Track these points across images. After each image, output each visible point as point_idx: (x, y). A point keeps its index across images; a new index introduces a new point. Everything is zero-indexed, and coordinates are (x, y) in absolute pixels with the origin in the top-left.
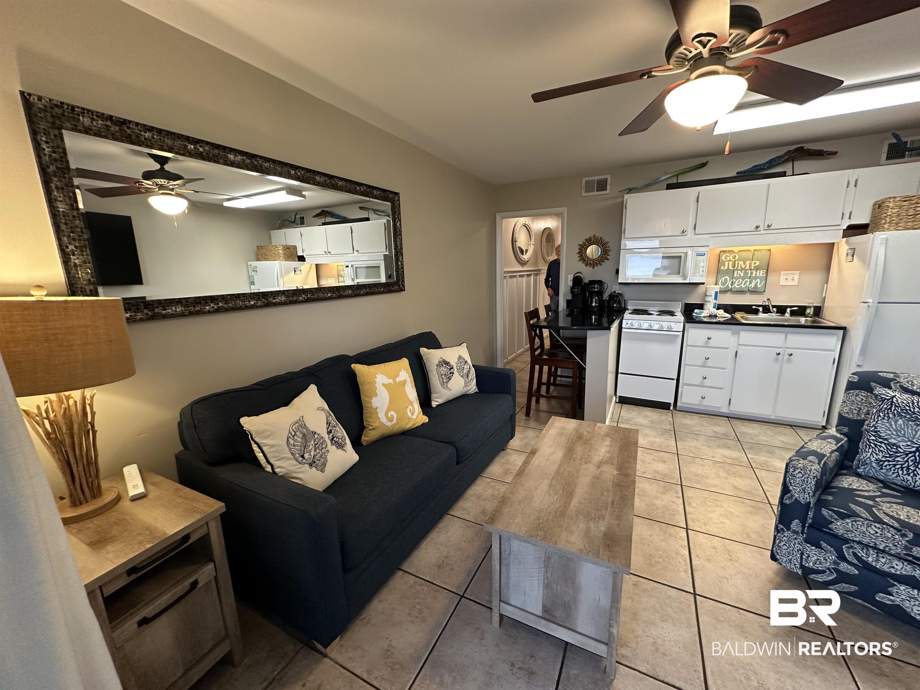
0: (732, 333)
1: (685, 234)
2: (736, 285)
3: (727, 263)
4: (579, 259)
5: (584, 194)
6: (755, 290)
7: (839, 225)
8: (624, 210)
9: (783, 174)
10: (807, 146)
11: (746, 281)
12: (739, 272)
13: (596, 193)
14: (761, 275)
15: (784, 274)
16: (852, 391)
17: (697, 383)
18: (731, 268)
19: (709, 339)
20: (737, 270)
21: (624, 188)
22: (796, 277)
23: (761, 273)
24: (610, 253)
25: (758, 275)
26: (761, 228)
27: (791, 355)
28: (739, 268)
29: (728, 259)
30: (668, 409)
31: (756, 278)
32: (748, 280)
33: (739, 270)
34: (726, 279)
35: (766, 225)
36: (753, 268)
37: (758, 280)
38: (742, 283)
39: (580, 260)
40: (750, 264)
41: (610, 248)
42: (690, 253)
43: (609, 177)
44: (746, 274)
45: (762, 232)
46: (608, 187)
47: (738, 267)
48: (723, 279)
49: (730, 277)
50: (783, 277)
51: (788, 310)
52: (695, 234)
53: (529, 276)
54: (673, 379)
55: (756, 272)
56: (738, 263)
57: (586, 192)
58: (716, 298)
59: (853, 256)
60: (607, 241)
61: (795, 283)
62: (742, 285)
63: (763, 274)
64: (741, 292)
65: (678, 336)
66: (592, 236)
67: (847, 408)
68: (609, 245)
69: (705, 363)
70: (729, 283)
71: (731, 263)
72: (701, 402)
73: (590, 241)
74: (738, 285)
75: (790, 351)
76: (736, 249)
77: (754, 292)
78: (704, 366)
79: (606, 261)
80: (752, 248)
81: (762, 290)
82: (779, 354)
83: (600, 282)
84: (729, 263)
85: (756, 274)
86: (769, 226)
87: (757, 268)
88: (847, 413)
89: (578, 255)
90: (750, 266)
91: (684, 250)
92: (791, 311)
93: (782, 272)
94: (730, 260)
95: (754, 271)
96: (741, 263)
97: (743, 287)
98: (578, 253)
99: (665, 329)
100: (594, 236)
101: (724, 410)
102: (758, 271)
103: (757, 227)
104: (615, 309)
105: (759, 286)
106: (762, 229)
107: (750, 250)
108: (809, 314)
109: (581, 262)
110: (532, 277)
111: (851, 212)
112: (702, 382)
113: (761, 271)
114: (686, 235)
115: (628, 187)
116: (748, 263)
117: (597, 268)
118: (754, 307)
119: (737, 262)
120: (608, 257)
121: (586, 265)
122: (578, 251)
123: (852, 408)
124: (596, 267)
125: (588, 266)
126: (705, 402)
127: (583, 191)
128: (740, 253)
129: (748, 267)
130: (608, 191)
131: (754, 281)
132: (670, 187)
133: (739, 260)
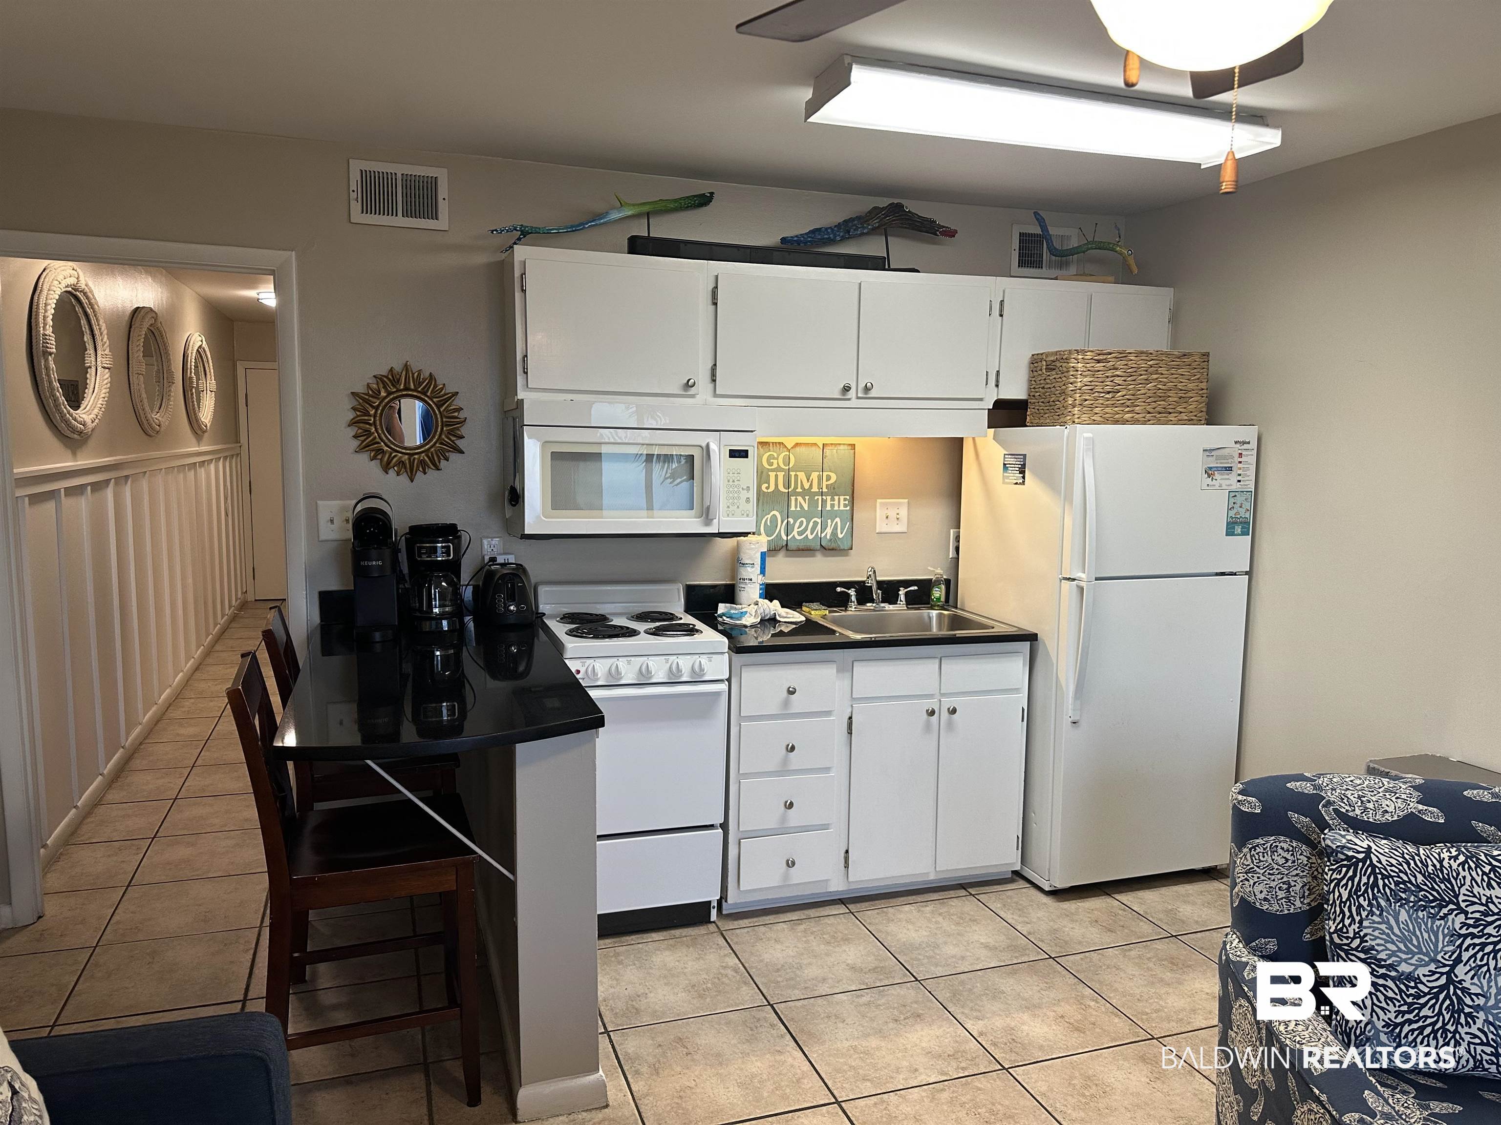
0: (838, 671)
1: (692, 391)
2: (795, 533)
3: (772, 475)
4: (356, 443)
5: (357, 216)
6: (833, 545)
7: (981, 400)
8: (518, 295)
9: (879, 264)
10: (911, 206)
11: (816, 523)
12: (800, 498)
13: (400, 221)
14: (842, 508)
15: (882, 504)
16: (1260, 841)
17: (772, 824)
18: (781, 488)
19: (791, 692)
20: (797, 494)
21: (508, 224)
22: (904, 512)
23: (841, 503)
24: (463, 431)
25: (836, 508)
26: (852, 394)
27: (954, 711)
28: (799, 490)
29: (775, 466)
30: (705, 920)
31: (833, 515)
32: (819, 521)
33: (799, 494)
34: (774, 519)
35: (862, 385)
36: (825, 490)
37: (838, 520)
38: (806, 529)
39: (360, 449)
40: (820, 479)
41: (462, 415)
42: (713, 447)
43: (442, 175)
44: (812, 503)
45: (854, 403)
46: (443, 207)
47: (796, 487)
48: (769, 516)
49: (781, 513)
50: (880, 513)
51: (902, 592)
52: (716, 395)
53: (97, 487)
54: (711, 827)
55: (833, 500)
56: (796, 476)
57: (365, 210)
58: (763, 571)
59: (1022, 472)
60: (450, 389)
61: (901, 527)
62: (808, 532)
63: (845, 506)
64: (805, 550)
65: (718, 694)
66: (398, 368)
67: (1261, 887)
68: (458, 402)
69: (785, 761)
70: (781, 528)
71: (781, 475)
72: (786, 877)
73: (395, 381)
74: (800, 534)
75: (948, 703)
76: (789, 442)
77: (831, 549)
78: (784, 771)
79: (453, 456)
80: (820, 441)
81: (846, 546)
82: (932, 713)
83: (450, 531)
84: (776, 476)
85: (832, 506)
86: (867, 389)
87: (833, 491)
88: (1265, 899)
89: (352, 431)
90: (820, 486)
91: (702, 439)
92: (906, 594)
93: (879, 501)
94: (778, 469)
95: (829, 498)
96: (802, 475)
97: (811, 537)
98: (353, 423)
99: (684, 679)
100: (406, 367)
101: (837, 885)
102: (836, 498)
103: (846, 389)
104: (512, 620)
105: (840, 536)
106: (854, 396)
107: (815, 444)
108: (939, 599)
109: (364, 457)
110: (109, 493)
111: (998, 372)
112: (784, 819)
113: (842, 498)
114: (693, 396)
115: (518, 223)
116: (814, 476)
117: (427, 479)
118: (839, 589)
119: (793, 474)
120: (460, 443)
121: (386, 468)
122: (351, 415)
123: (1273, 884)
124: (419, 474)
125: (392, 472)
126: (798, 876)
127: (356, 207)
128: (798, 449)
129: (815, 489)
130: (442, 223)
131: (829, 521)
132: (637, 246)
133: (797, 469)
